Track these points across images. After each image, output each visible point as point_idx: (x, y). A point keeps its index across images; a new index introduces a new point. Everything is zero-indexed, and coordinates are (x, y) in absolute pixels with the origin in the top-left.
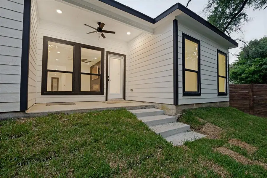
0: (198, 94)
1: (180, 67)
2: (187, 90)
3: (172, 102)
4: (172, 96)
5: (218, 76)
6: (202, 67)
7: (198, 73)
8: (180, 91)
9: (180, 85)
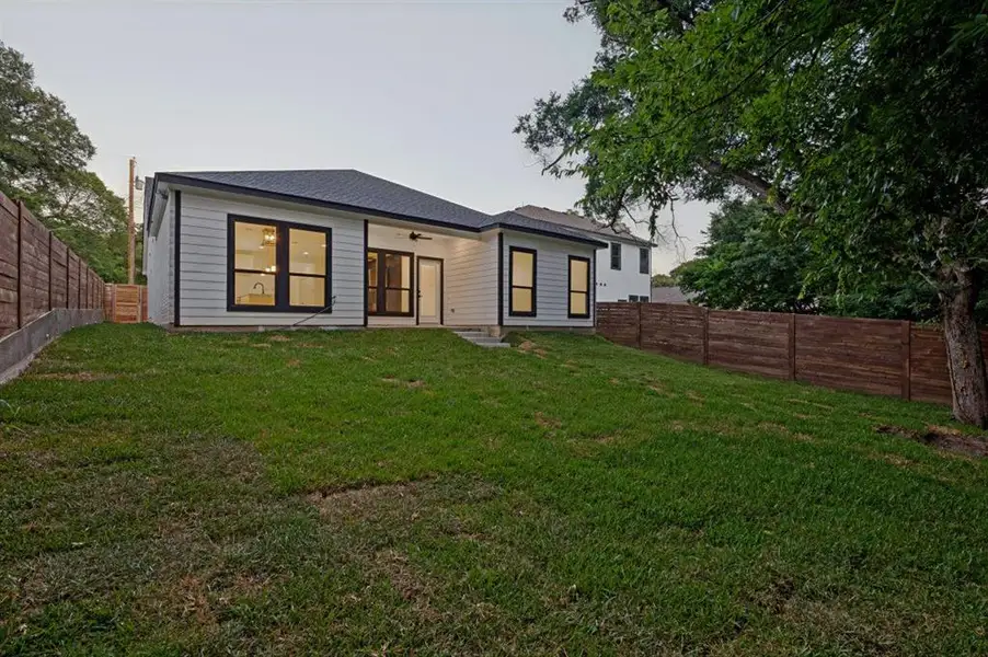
0: (533, 314)
1: (506, 285)
2: (514, 309)
3: (496, 322)
4: (496, 316)
5: (570, 291)
6: (538, 282)
7: (534, 289)
8: (506, 310)
9: (506, 304)
